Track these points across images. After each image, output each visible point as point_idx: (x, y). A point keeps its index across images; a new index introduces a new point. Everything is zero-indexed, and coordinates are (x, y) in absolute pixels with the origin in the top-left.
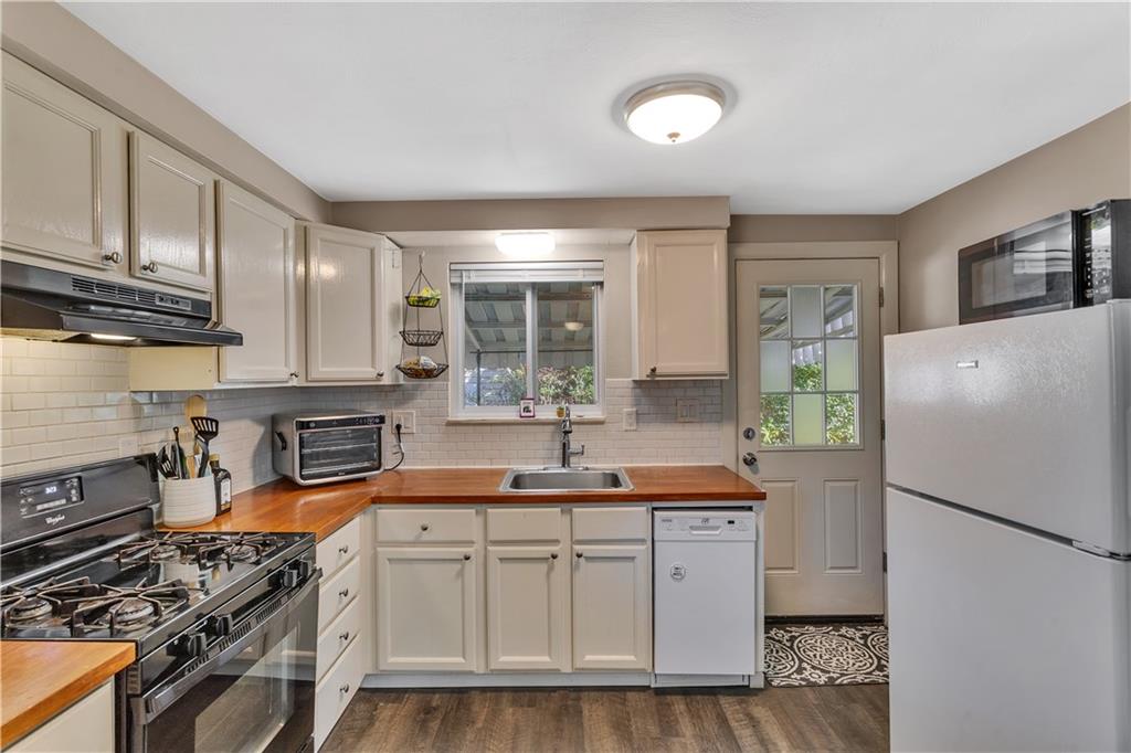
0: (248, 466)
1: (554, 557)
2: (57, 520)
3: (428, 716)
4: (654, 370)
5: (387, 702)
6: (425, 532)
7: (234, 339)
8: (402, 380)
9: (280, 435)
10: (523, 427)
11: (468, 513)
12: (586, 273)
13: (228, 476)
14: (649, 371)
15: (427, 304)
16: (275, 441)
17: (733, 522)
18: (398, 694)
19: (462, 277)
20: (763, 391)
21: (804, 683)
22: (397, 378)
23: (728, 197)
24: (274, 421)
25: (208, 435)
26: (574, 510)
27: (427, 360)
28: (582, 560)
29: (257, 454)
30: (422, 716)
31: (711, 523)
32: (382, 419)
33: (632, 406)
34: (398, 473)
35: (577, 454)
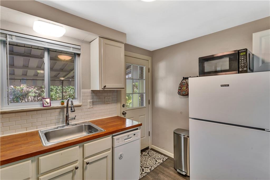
1: (76, 168)
4: (105, 86)
14: (103, 87)
20: (127, 93)
21: (146, 174)
23: (126, 34)
26: (85, 145)
31: (130, 136)
33: (91, 99)
35: (73, 119)
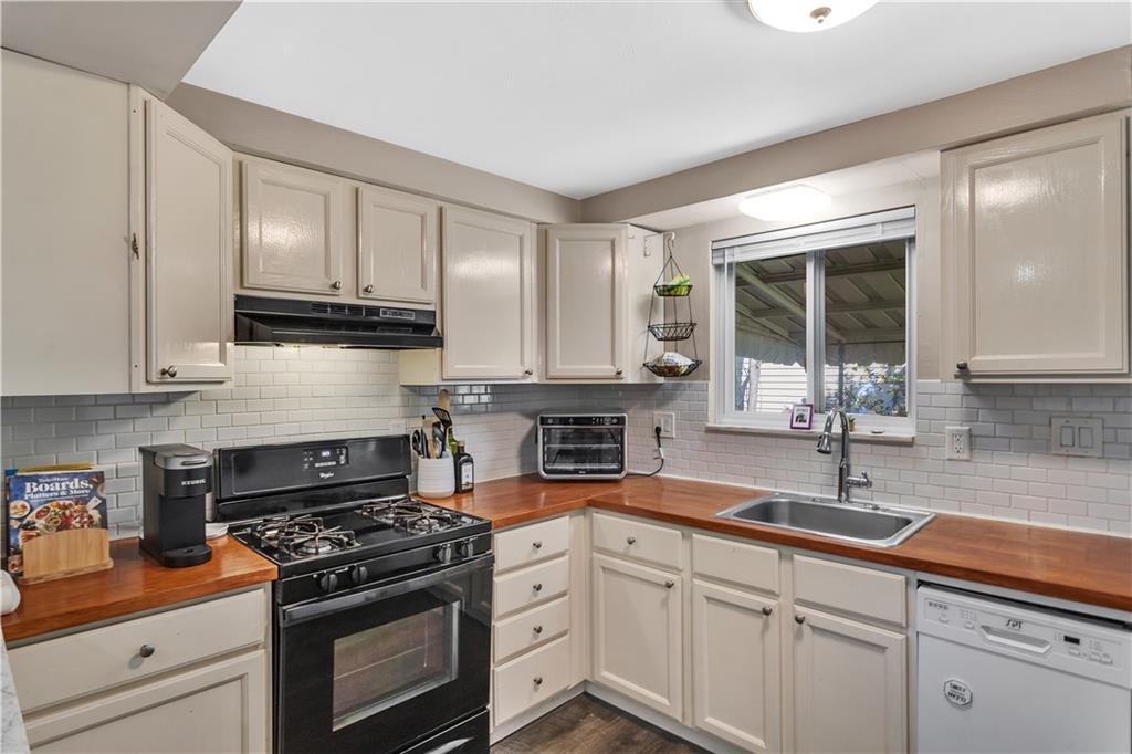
0: (516, 454)
1: (766, 612)
2: (328, 475)
3: (624, 747)
5: (598, 715)
6: (632, 546)
10: (795, 441)
11: (673, 533)
12: (887, 227)
13: (470, 460)
15: (673, 292)
17: (1076, 641)
18: (611, 712)
19: (724, 256)
26: (796, 557)
27: (678, 357)
28: (805, 626)
29: (526, 445)
30: (618, 743)
31: (1026, 630)
33: (962, 422)
34: (658, 479)
35: (859, 484)
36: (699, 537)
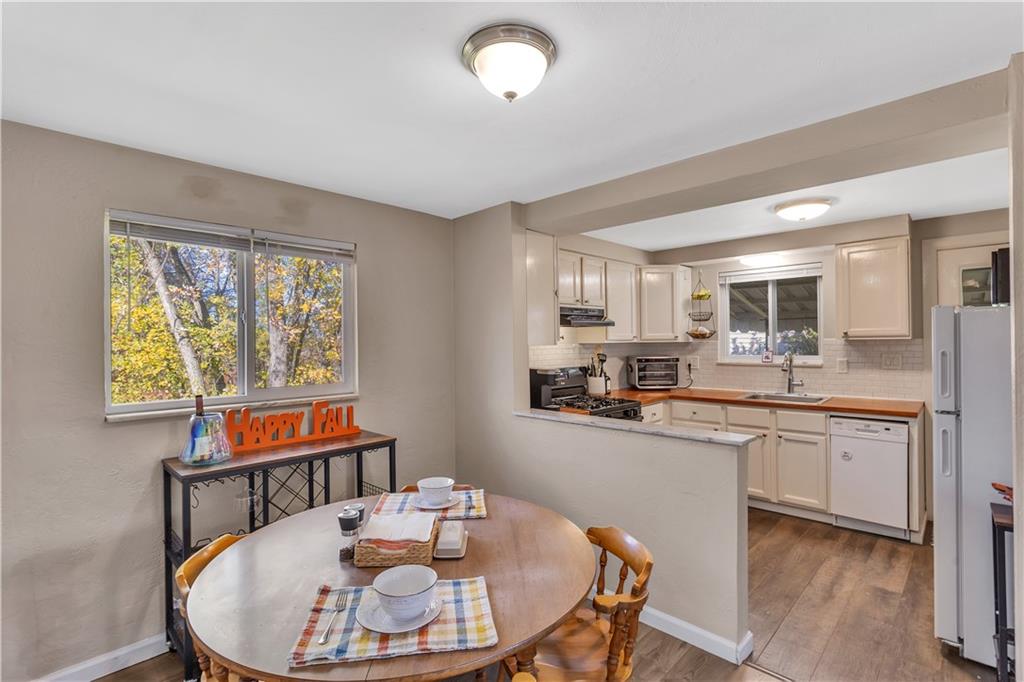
0: (617, 377)
1: (765, 436)
6: (694, 415)
7: (612, 324)
8: (691, 340)
9: (631, 366)
10: (765, 368)
11: (717, 407)
12: (809, 271)
13: (609, 379)
14: (842, 334)
16: (628, 369)
17: (888, 430)
19: (726, 280)
22: (688, 339)
24: (627, 359)
25: (603, 361)
26: (778, 412)
27: (704, 329)
28: (782, 440)
29: (620, 373)
32: (677, 360)
33: (844, 357)
34: (689, 390)
35: (798, 385)
36: (730, 408)
